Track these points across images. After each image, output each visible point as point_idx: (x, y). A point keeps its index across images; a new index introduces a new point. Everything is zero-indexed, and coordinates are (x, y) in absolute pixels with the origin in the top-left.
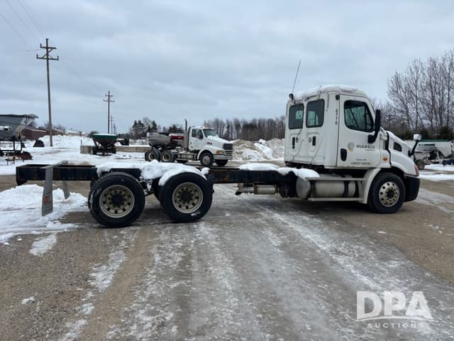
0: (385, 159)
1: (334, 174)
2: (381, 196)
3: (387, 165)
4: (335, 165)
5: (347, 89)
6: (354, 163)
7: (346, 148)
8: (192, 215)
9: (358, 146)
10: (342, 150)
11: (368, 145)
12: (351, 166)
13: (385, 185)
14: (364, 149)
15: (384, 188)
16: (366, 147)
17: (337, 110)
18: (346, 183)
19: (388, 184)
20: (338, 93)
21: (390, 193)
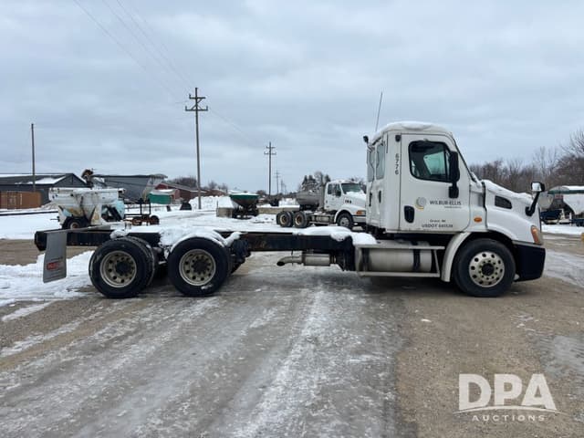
0: (478, 220)
1: (401, 241)
2: (472, 272)
3: (480, 228)
4: (397, 228)
5: (414, 127)
6: (426, 226)
7: (413, 205)
8: (203, 288)
9: (432, 203)
10: (406, 208)
11: (449, 200)
12: (422, 229)
13: (480, 256)
14: (442, 206)
15: (477, 260)
16: (446, 203)
17: (397, 156)
18: (417, 253)
19: (484, 255)
20: (398, 133)
21: (487, 268)
